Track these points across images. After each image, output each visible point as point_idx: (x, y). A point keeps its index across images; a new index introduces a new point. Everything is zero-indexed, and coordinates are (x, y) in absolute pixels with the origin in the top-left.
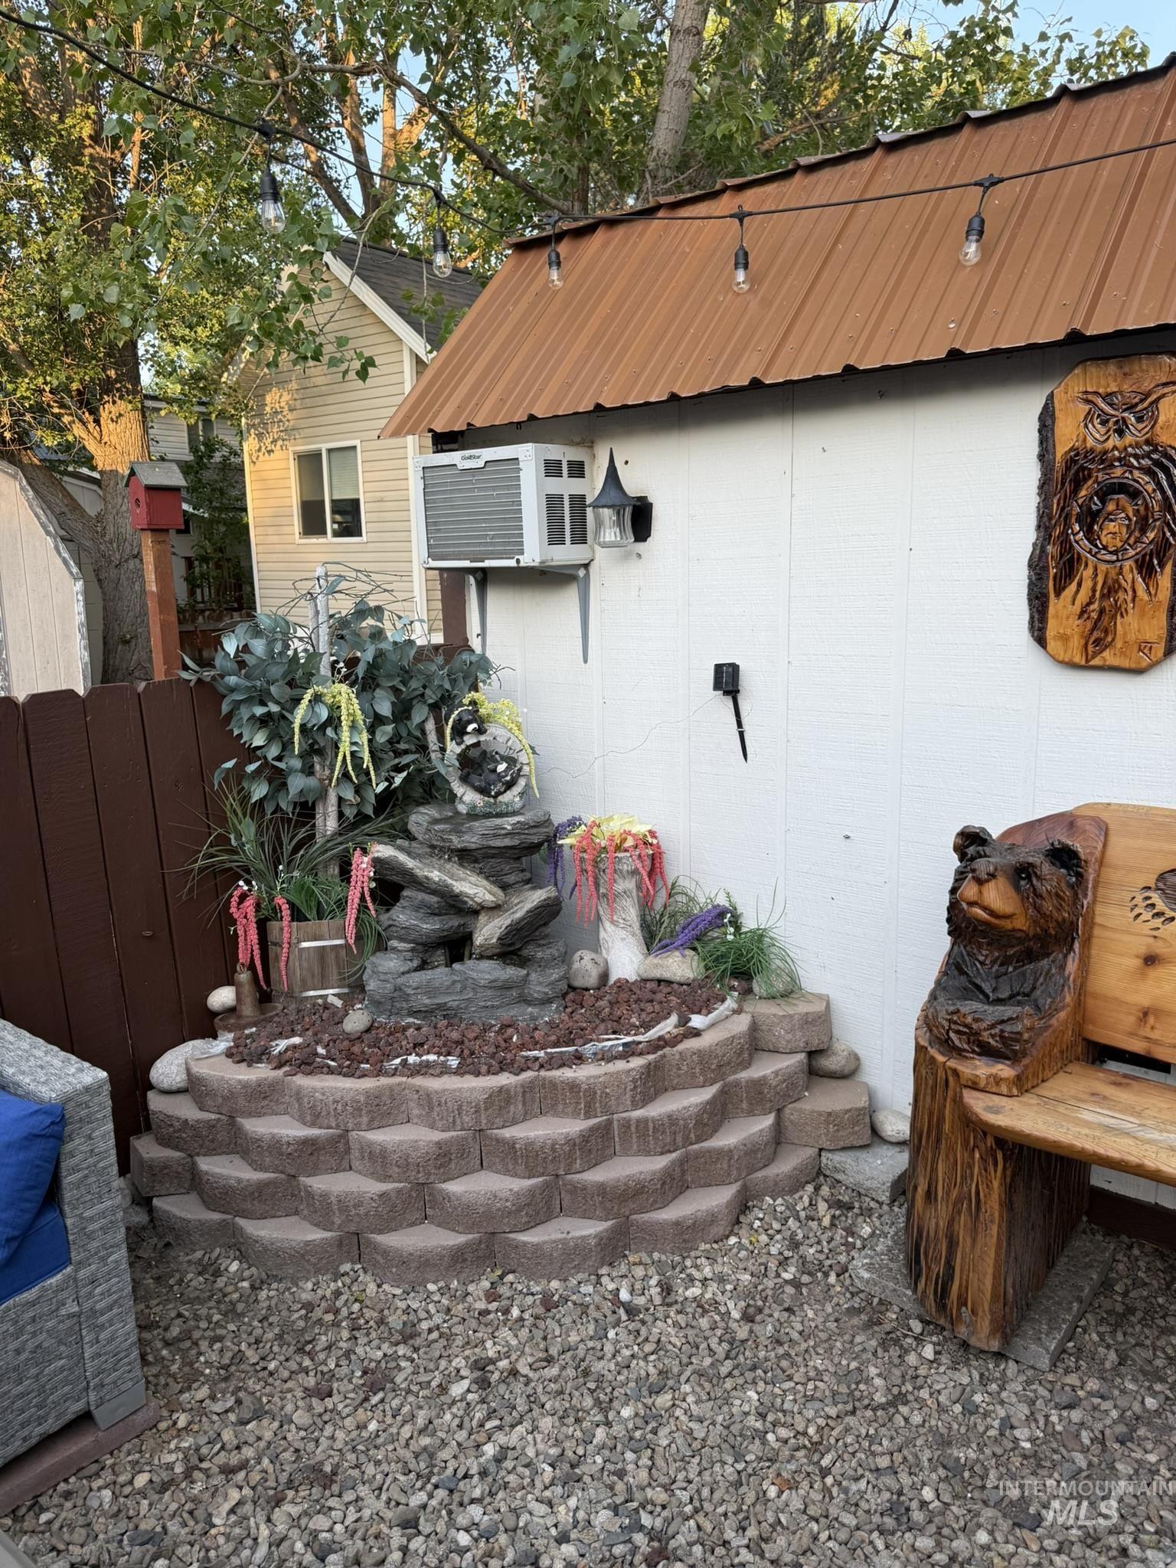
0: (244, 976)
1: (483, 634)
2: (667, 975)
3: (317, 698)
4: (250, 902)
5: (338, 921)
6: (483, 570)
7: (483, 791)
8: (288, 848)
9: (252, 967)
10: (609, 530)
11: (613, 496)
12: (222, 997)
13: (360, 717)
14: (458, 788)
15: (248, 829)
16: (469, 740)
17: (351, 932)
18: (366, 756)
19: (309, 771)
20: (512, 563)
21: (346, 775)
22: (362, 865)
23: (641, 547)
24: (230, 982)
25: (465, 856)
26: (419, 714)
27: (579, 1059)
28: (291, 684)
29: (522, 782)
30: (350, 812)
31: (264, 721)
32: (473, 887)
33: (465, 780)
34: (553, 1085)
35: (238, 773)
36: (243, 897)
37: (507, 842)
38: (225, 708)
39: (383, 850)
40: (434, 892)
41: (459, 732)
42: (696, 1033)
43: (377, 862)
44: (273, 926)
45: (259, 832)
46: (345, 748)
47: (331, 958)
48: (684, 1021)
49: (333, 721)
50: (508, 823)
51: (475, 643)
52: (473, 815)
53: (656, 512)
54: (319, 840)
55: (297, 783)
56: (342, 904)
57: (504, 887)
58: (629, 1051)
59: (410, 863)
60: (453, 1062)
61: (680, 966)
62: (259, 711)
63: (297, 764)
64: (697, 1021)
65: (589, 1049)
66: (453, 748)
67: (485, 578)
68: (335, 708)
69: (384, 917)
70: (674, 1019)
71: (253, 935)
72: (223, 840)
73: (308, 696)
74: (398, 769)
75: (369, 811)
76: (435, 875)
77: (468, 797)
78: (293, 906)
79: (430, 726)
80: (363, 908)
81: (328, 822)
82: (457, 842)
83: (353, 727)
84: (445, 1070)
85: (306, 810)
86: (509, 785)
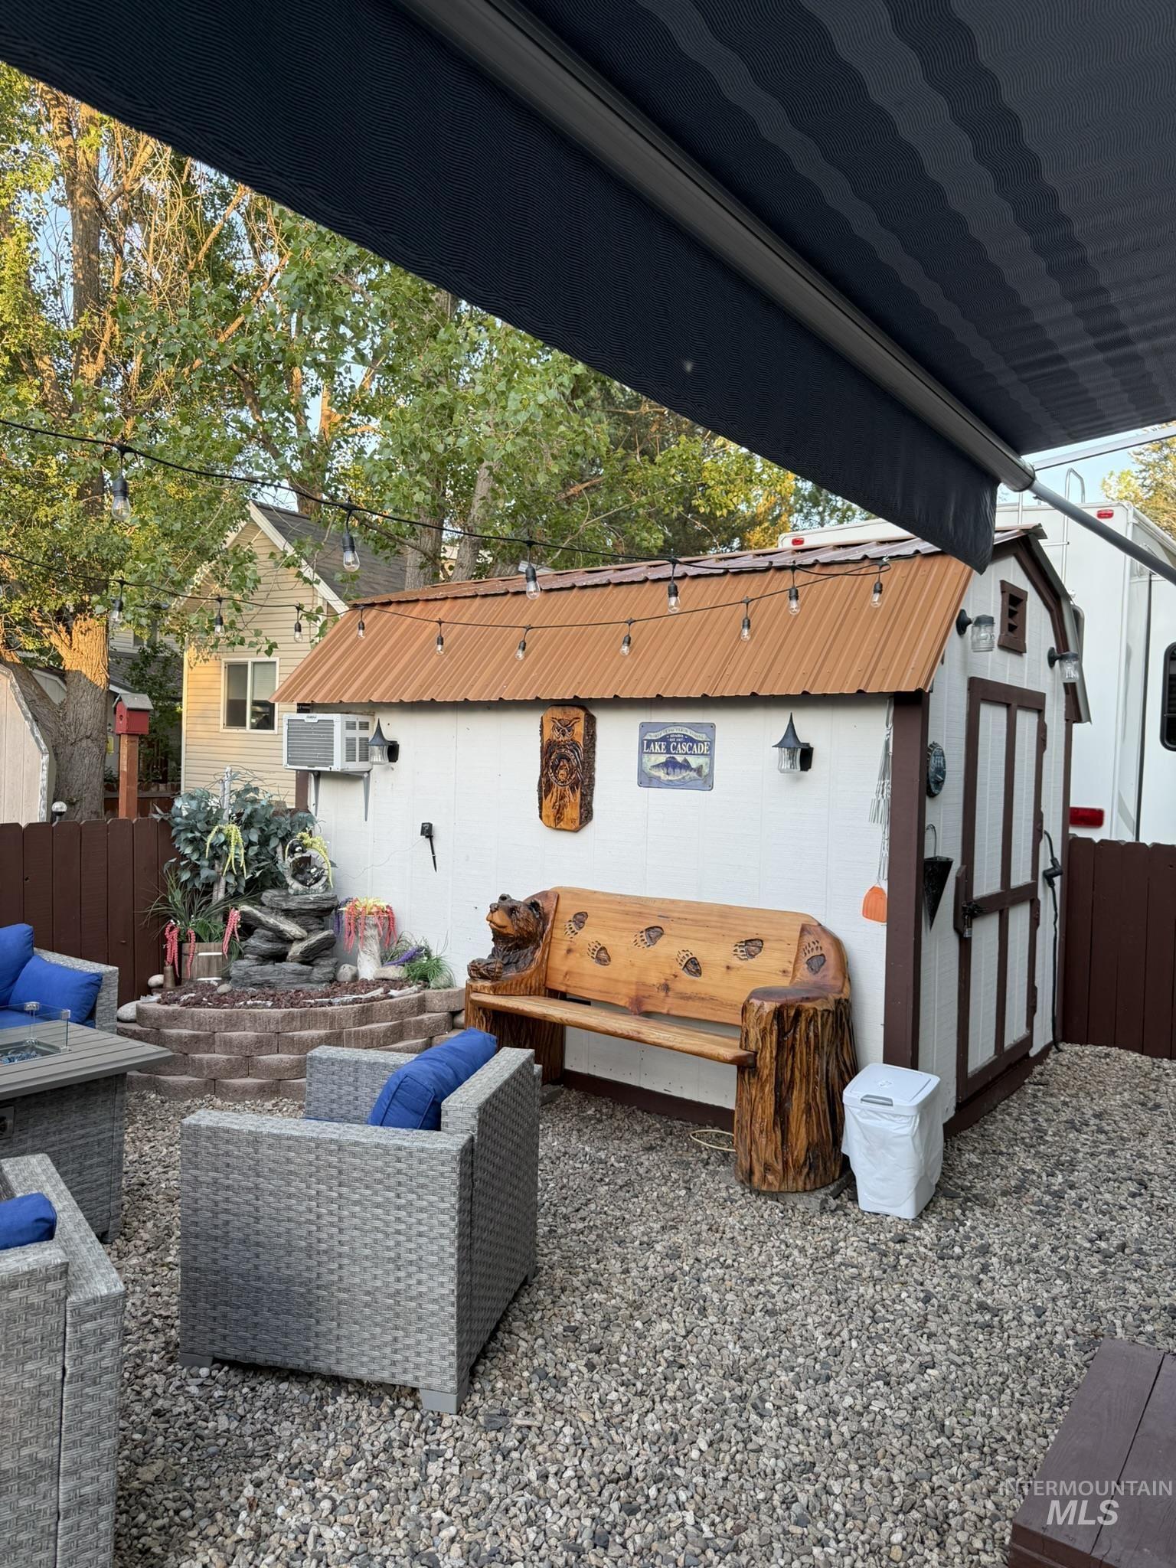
0: (169, 968)
1: (316, 804)
2: (386, 976)
3: (220, 831)
4: (175, 932)
5: (219, 944)
6: (319, 772)
7: (303, 883)
8: (197, 906)
9: (173, 964)
10: (378, 756)
11: (378, 739)
12: (156, 979)
13: (241, 841)
14: (290, 881)
15: (178, 895)
16: (298, 856)
17: (225, 948)
18: (242, 861)
19: (212, 867)
20: (328, 769)
21: (231, 871)
22: (235, 916)
23: (393, 765)
24: (161, 971)
25: (288, 913)
26: (274, 842)
27: (331, 1004)
28: (208, 823)
29: (324, 879)
30: (231, 891)
31: (192, 841)
32: (291, 928)
33: (294, 876)
34: (316, 1014)
35: (176, 866)
36: (172, 928)
37: (311, 906)
38: (173, 833)
39: (246, 908)
40: (270, 929)
41: (292, 851)
42: (392, 997)
43: (243, 914)
44: (186, 946)
45: (183, 897)
46: (232, 856)
47: (214, 961)
48: (386, 992)
49: (227, 843)
50: (312, 897)
51: (312, 809)
52: (297, 894)
53: (401, 749)
54: (214, 903)
55: (205, 873)
56: (222, 935)
57: (308, 931)
58: (355, 1001)
59: (259, 914)
60: (269, 1003)
61: (393, 972)
62: (190, 835)
63: (206, 863)
64: (393, 992)
65: (336, 1000)
66: (289, 860)
67: (318, 775)
68: (228, 836)
69: (244, 944)
70: (381, 990)
71: (175, 948)
72: (165, 900)
73: (215, 829)
74: (258, 869)
75: (242, 890)
76: (272, 921)
77: (295, 885)
78: (197, 935)
79: (279, 849)
80: (233, 937)
81: (219, 894)
82: (285, 906)
83: (237, 846)
84: (265, 1006)
85: (209, 888)
86: (317, 880)
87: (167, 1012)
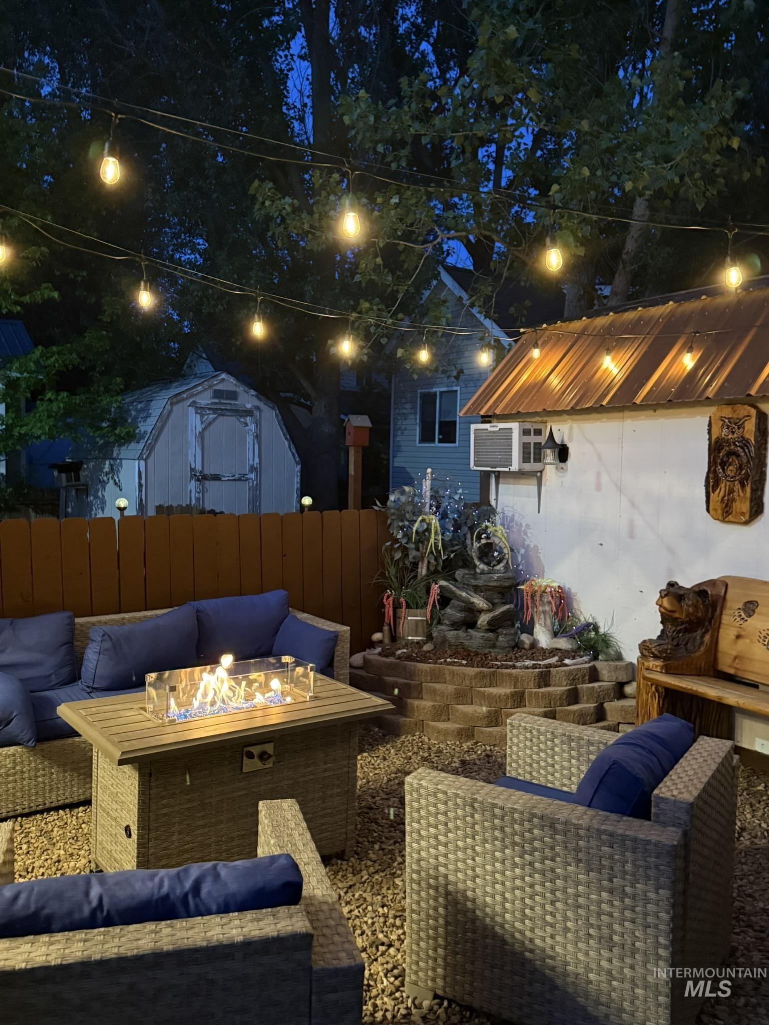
0: (386, 628)
1: (496, 499)
2: (559, 646)
3: (423, 520)
4: (391, 599)
5: (424, 610)
6: (499, 472)
7: (488, 564)
8: (407, 580)
9: (389, 625)
10: (550, 456)
11: (550, 444)
12: (377, 636)
13: (439, 529)
14: (477, 563)
15: (393, 570)
16: (483, 541)
17: (429, 614)
18: (440, 545)
19: (417, 549)
20: (507, 470)
21: (432, 552)
22: (435, 589)
23: (562, 465)
24: (381, 631)
25: (477, 589)
26: (465, 529)
27: (514, 667)
28: (414, 514)
29: (505, 561)
30: (432, 568)
31: (402, 528)
33: (480, 559)
34: (502, 674)
35: (391, 549)
36: (388, 597)
37: (495, 584)
38: (389, 521)
39: (443, 583)
40: (463, 601)
42: (566, 665)
43: (441, 587)
44: (398, 610)
45: (396, 572)
46: (432, 541)
47: (420, 624)
48: (561, 660)
49: (428, 530)
50: (495, 576)
51: (493, 503)
52: (483, 572)
53: (571, 451)
54: (419, 577)
55: (413, 554)
56: (426, 604)
57: (493, 604)
58: (534, 667)
59: (454, 589)
60: (464, 662)
61: (565, 644)
62: (401, 524)
63: (413, 546)
64: (567, 661)
65: (518, 664)
66: (476, 545)
67: (498, 475)
68: (429, 524)
69: (443, 612)
70: (556, 658)
71: (391, 613)
72: (383, 575)
73: (420, 518)
74: (452, 552)
75: (440, 568)
76: (464, 594)
77: (481, 566)
78: (407, 603)
79: (469, 536)
80: (434, 606)
81: (423, 570)
82: (473, 582)
83: (436, 533)
84: (461, 665)
85: (415, 565)
86: (499, 562)
87: (385, 663)
